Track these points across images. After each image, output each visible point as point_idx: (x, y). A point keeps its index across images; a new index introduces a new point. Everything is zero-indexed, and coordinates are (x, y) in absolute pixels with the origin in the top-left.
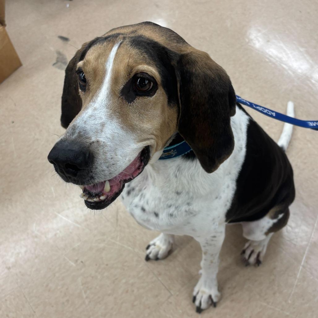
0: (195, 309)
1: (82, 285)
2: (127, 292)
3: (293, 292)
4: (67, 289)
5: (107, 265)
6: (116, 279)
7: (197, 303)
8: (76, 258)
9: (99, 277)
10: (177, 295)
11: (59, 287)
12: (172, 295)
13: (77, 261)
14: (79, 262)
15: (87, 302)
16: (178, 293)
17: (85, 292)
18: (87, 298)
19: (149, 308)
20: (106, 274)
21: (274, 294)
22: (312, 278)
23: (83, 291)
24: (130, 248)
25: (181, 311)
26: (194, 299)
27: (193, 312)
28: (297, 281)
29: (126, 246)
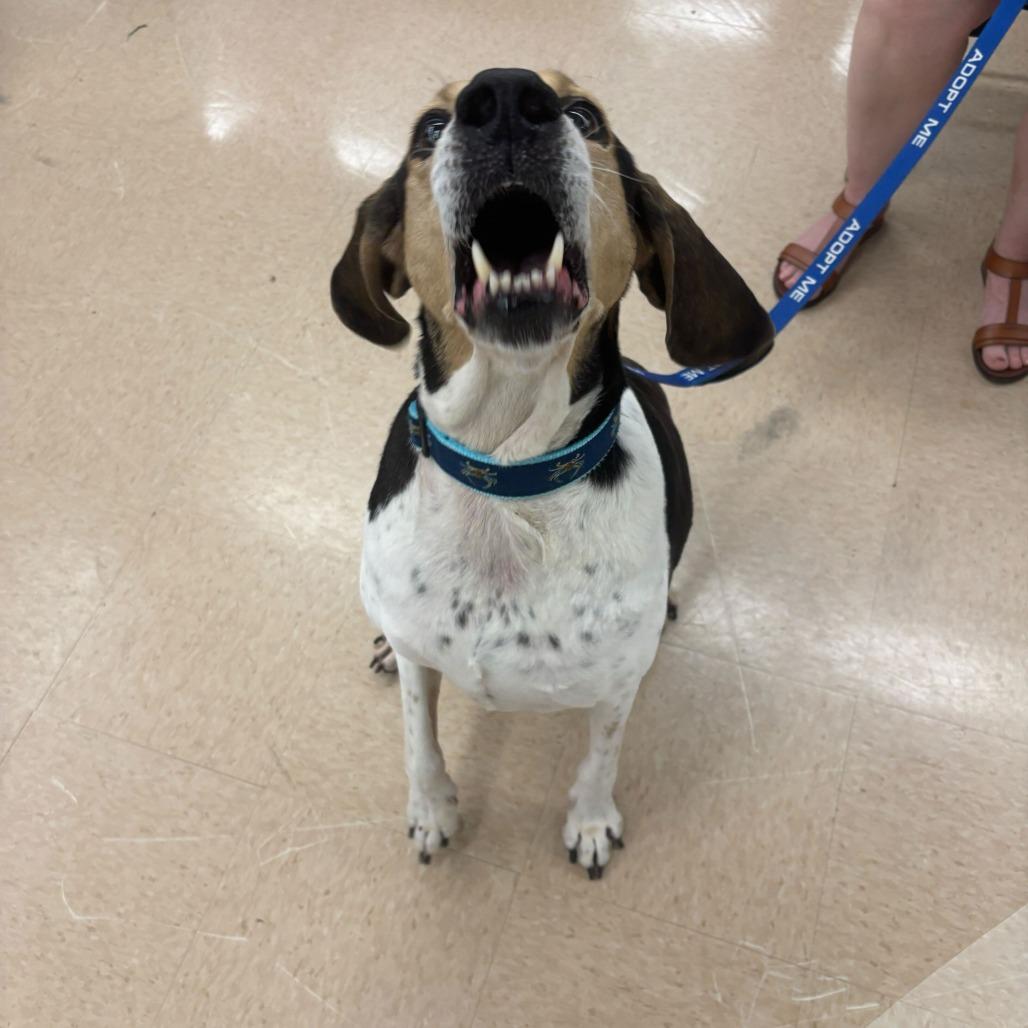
0: (587, 875)
1: (295, 975)
2: (414, 926)
3: (752, 728)
4: (262, 1007)
5: (327, 892)
6: (370, 912)
7: (586, 860)
8: (240, 920)
9: (325, 931)
10: (531, 868)
11: (238, 1017)
12: (519, 874)
13: (244, 926)
14: (251, 924)
15: (331, 1005)
16: (529, 862)
17: (313, 987)
18: (325, 998)
19: (486, 931)
20: (338, 914)
21: (720, 750)
22: (769, 678)
23: (307, 989)
24: (359, 823)
25: (558, 897)
26: (574, 855)
27: (585, 884)
28: (747, 701)
29: (346, 824)
